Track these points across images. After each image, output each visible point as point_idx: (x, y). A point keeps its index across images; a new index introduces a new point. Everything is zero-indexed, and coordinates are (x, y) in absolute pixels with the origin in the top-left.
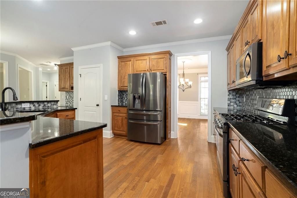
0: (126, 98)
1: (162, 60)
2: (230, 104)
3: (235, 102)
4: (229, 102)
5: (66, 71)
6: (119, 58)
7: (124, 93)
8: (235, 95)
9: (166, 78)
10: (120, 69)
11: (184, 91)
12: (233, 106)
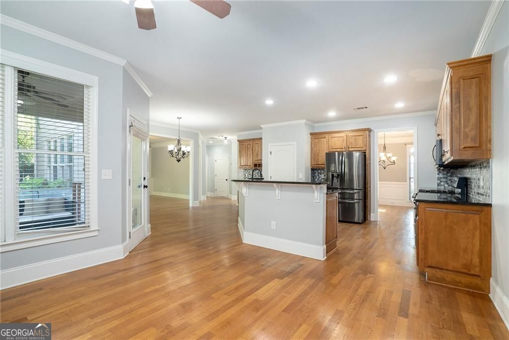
0: (318, 177)
1: (362, 137)
2: (440, 183)
3: (446, 182)
4: (439, 182)
5: (249, 147)
6: (311, 134)
7: (315, 171)
8: (446, 174)
9: (365, 156)
10: (313, 146)
11: (385, 168)
12: (444, 185)
